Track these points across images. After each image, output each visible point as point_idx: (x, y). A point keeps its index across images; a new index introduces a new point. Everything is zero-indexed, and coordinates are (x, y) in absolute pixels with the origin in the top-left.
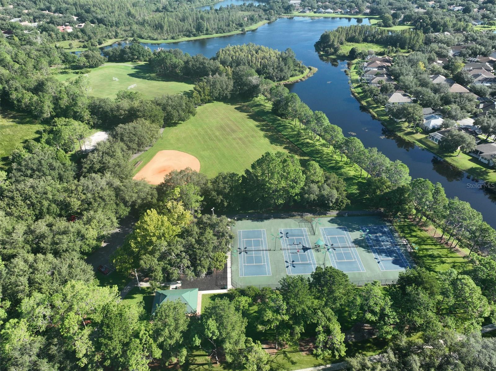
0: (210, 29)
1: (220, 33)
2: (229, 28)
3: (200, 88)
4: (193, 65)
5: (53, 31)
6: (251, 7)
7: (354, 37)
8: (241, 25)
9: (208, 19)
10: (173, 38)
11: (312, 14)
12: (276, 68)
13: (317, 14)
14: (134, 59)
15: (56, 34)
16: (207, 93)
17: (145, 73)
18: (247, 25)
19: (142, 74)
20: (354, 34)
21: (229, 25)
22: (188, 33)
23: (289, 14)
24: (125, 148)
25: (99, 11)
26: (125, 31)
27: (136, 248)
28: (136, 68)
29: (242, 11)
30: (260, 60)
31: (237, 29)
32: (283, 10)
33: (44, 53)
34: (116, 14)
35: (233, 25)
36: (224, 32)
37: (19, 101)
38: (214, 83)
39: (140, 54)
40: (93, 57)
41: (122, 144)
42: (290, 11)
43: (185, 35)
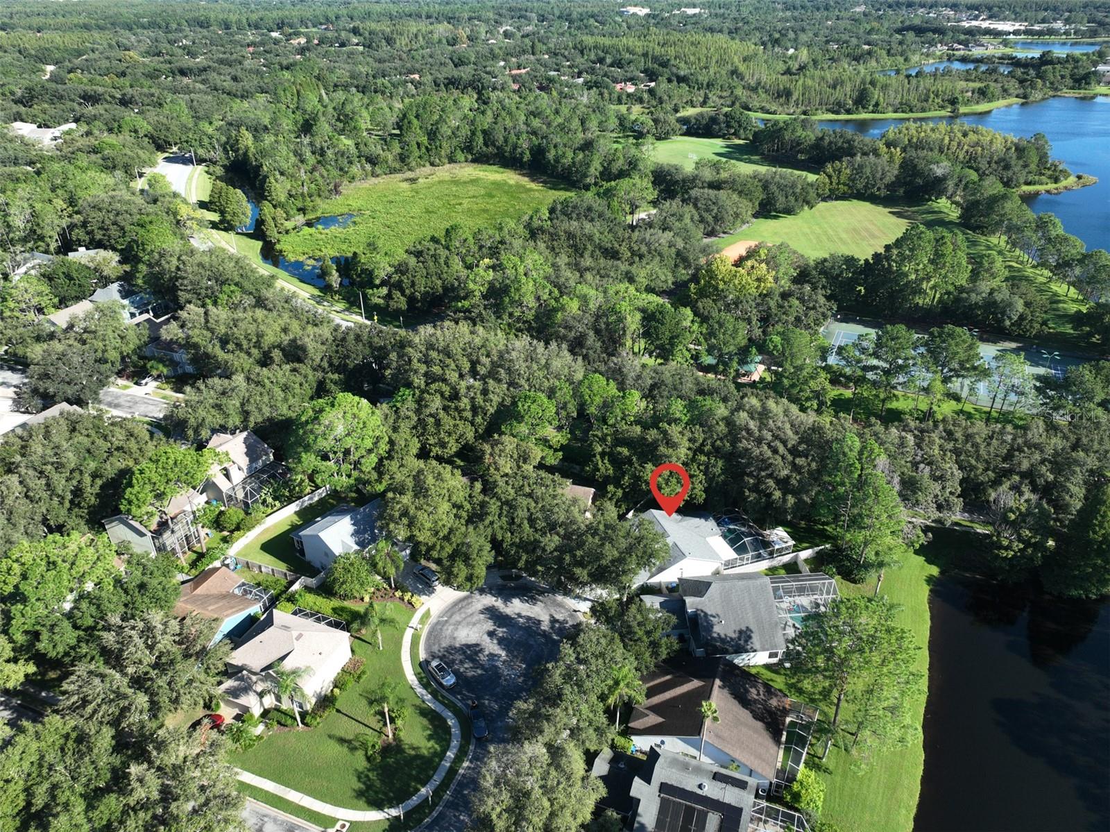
2: (925, 104)
3: (834, 171)
4: (830, 143)
5: (607, 87)
6: (990, 74)
8: (953, 102)
9: (885, 87)
10: (805, 113)
12: (996, 163)
14: (728, 134)
15: (610, 94)
16: (843, 179)
17: (742, 154)
18: (968, 102)
19: (737, 155)
21: (926, 101)
23: (1082, 91)
24: (696, 217)
25: (682, 65)
26: (721, 97)
27: (695, 294)
28: (728, 146)
29: (967, 80)
30: (966, 147)
31: (943, 107)
32: (1069, 81)
34: (712, 71)
35: (936, 100)
36: (911, 111)
37: (557, 160)
38: (861, 167)
39: (740, 126)
40: (665, 122)
41: (694, 211)
42: (1088, 84)
43: (828, 110)
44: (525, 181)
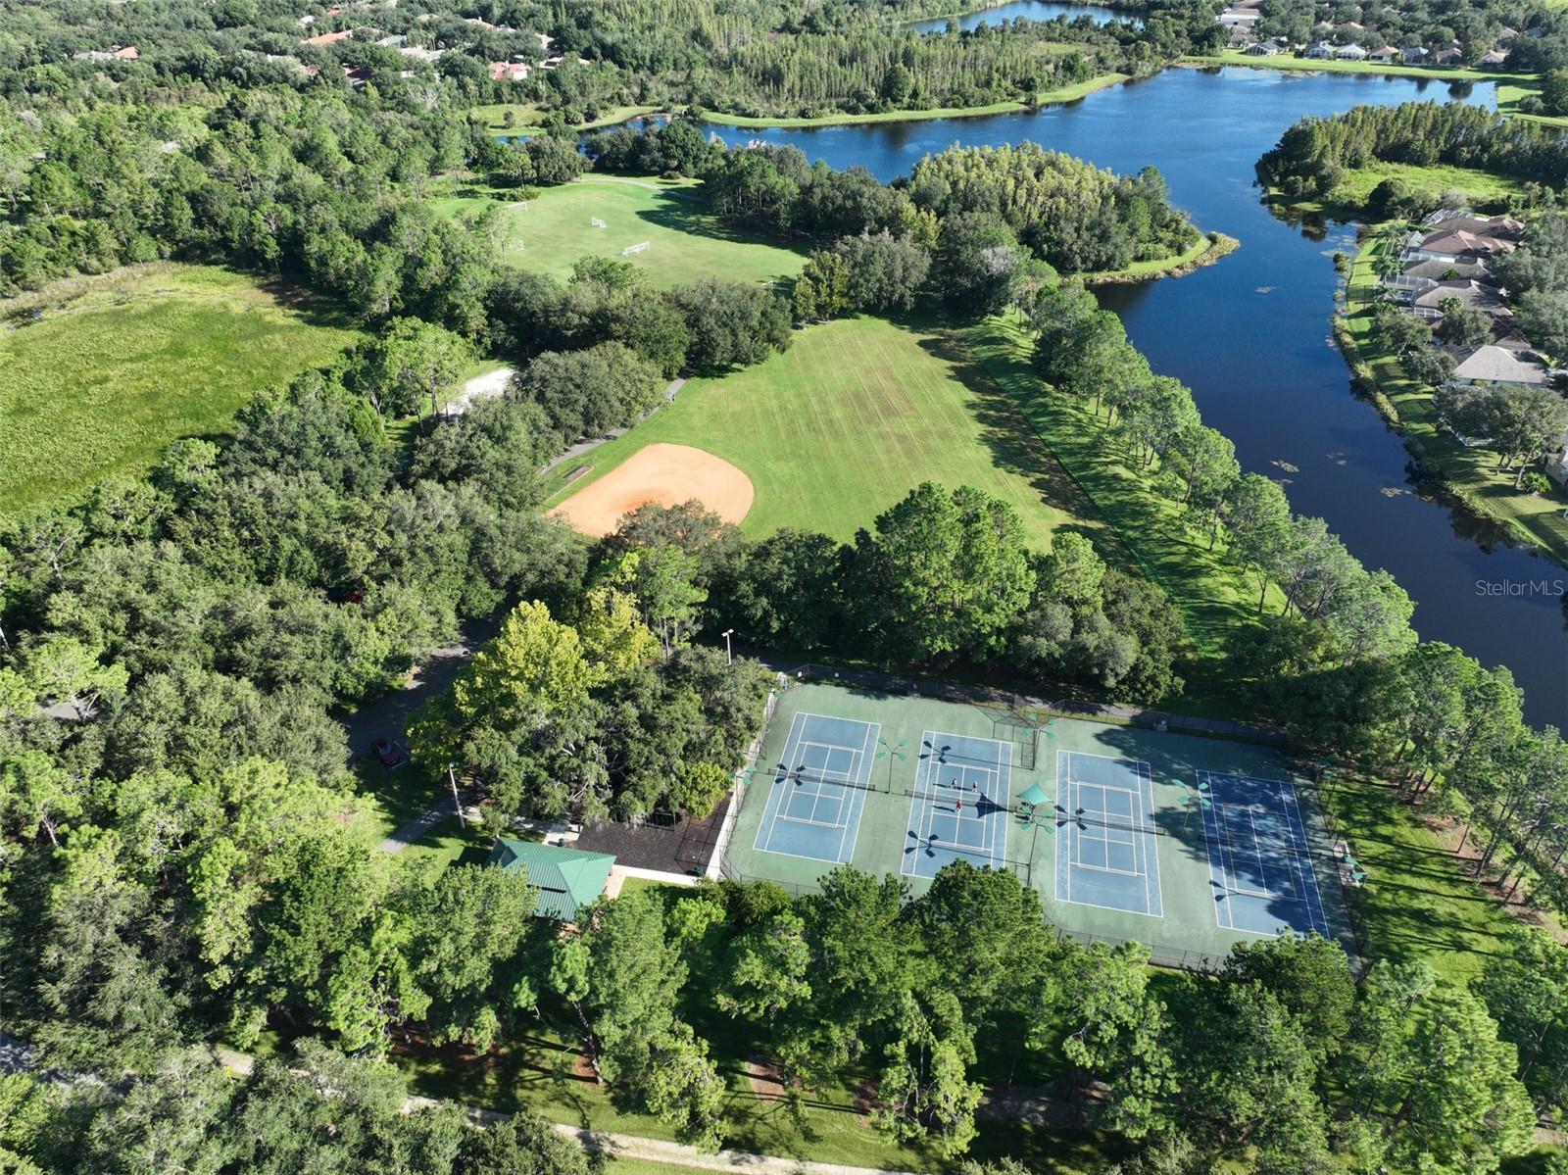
0: (924, 94)
1: (955, 106)
2: (986, 92)
3: (822, 268)
4: (824, 198)
5: (473, 75)
6: (1080, 28)
7: (1410, 142)
8: (1027, 85)
9: (927, 62)
10: (803, 114)
11: (1288, 59)
12: (1087, 229)
13: (1305, 62)
14: (666, 167)
15: (480, 86)
16: (838, 286)
17: (687, 212)
18: (1049, 86)
19: (677, 216)
20: (1408, 134)
21: (988, 84)
22: (854, 102)
23: (1205, 58)
24: (544, 420)
25: (613, 23)
26: (672, 84)
27: (470, 704)
28: (666, 195)
29: (1049, 39)
30: (1041, 199)
31: (1013, 95)
32: (1186, 43)
33: (427, 134)
34: (659, 36)
35: (1003, 84)
36: (966, 104)
37: (322, 261)
38: (868, 259)
39: (686, 154)
40: (553, 154)
41: (538, 410)
42: (1212, 46)
43: (842, 107)
44: (264, 304)
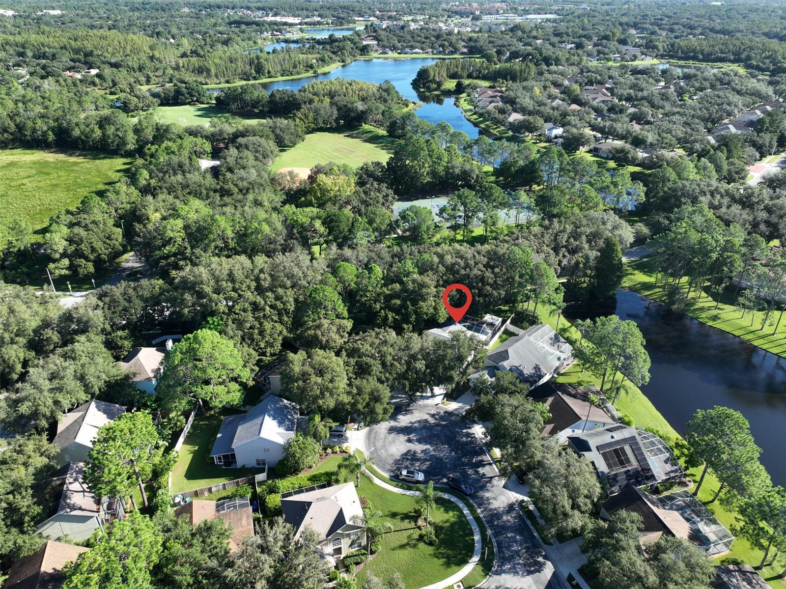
0: (272, 73)
1: (287, 76)
2: (297, 70)
3: (302, 115)
7: (457, 73)
8: (311, 67)
10: (227, 82)
13: (402, 55)
14: (193, 101)
16: (310, 120)
17: (214, 113)
18: (318, 67)
20: (456, 69)
21: (296, 67)
22: (245, 76)
23: (367, 56)
25: (106, 54)
28: (199, 110)
29: (306, 53)
31: (307, 71)
32: (358, 51)
35: (301, 67)
36: (291, 74)
38: (317, 110)
42: (367, 52)
43: (242, 79)
